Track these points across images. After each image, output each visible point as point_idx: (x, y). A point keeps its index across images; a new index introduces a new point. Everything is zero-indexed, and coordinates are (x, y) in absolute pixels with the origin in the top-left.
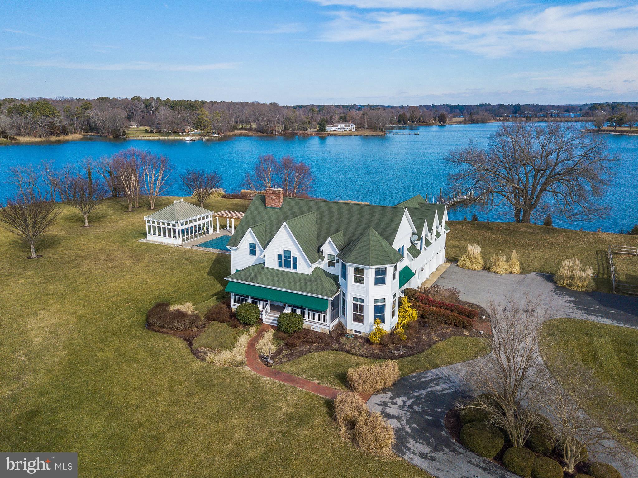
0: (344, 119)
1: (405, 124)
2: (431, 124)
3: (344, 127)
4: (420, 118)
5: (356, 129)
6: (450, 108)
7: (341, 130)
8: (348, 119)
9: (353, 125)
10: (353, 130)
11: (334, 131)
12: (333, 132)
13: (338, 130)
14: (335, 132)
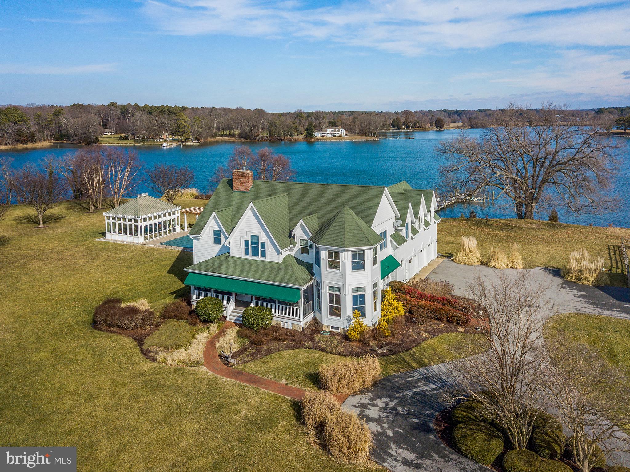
0: (333, 124)
1: (399, 129)
2: (427, 129)
3: (333, 131)
4: (415, 123)
5: (346, 135)
6: (448, 113)
7: (330, 136)
8: (338, 123)
9: (343, 129)
10: (343, 135)
11: (323, 136)
12: (322, 138)
13: (327, 135)
14: (324, 138)
